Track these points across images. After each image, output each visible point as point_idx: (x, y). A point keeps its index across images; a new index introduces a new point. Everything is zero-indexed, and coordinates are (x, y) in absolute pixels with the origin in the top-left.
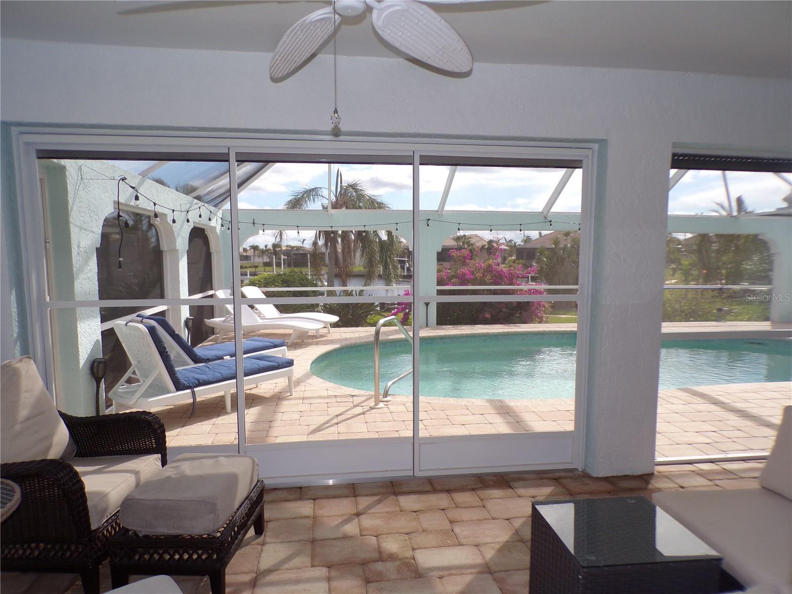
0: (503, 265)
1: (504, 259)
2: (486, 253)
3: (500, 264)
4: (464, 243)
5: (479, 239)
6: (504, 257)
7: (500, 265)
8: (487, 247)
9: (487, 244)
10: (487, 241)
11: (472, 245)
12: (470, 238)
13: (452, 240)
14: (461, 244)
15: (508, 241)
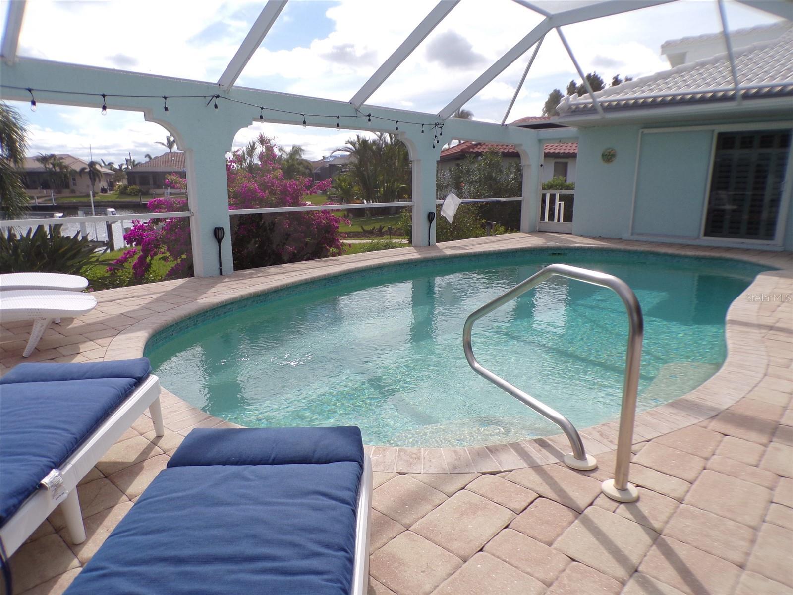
0: (111, 192)
1: (111, 185)
2: (88, 177)
3: (108, 190)
4: (54, 165)
5: (74, 160)
6: (110, 182)
7: (108, 192)
8: (88, 170)
9: (87, 167)
10: (88, 163)
11: (66, 167)
12: (62, 158)
13: (36, 161)
14: (51, 166)
15: (107, 163)
